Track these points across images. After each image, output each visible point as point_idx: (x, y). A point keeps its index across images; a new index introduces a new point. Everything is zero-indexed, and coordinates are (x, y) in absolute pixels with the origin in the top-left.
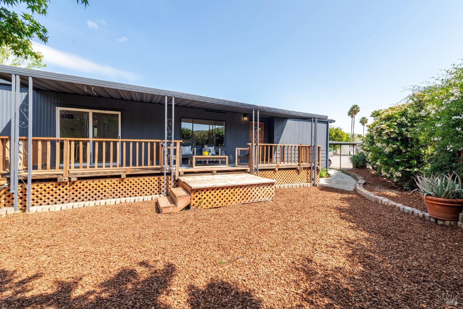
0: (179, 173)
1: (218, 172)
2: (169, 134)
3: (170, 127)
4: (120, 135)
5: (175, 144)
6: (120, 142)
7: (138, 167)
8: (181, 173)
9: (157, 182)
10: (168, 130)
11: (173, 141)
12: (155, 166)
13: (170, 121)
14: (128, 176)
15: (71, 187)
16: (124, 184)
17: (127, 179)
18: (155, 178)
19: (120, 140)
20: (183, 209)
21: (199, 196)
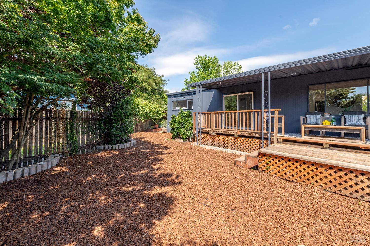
0: (278, 139)
1: (332, 146)
2: (266, 104)
3: (266, 98)
4: (253, 108)
5: (273, 113)
6: (253, 112)
7: (252, 131)
8: (279, 140)
9: (258, 144)
10: (265, 101)
11: (270, 110)
12: (256, 131)
13: (266, 94)
14: (240, 136)
15: (214, 138)
16: (237, 141)
17: (238, 138)
18: (257, 140)
19: (253, 111)
20: (252, 168)
21: (267, 161)
